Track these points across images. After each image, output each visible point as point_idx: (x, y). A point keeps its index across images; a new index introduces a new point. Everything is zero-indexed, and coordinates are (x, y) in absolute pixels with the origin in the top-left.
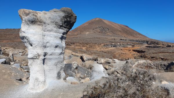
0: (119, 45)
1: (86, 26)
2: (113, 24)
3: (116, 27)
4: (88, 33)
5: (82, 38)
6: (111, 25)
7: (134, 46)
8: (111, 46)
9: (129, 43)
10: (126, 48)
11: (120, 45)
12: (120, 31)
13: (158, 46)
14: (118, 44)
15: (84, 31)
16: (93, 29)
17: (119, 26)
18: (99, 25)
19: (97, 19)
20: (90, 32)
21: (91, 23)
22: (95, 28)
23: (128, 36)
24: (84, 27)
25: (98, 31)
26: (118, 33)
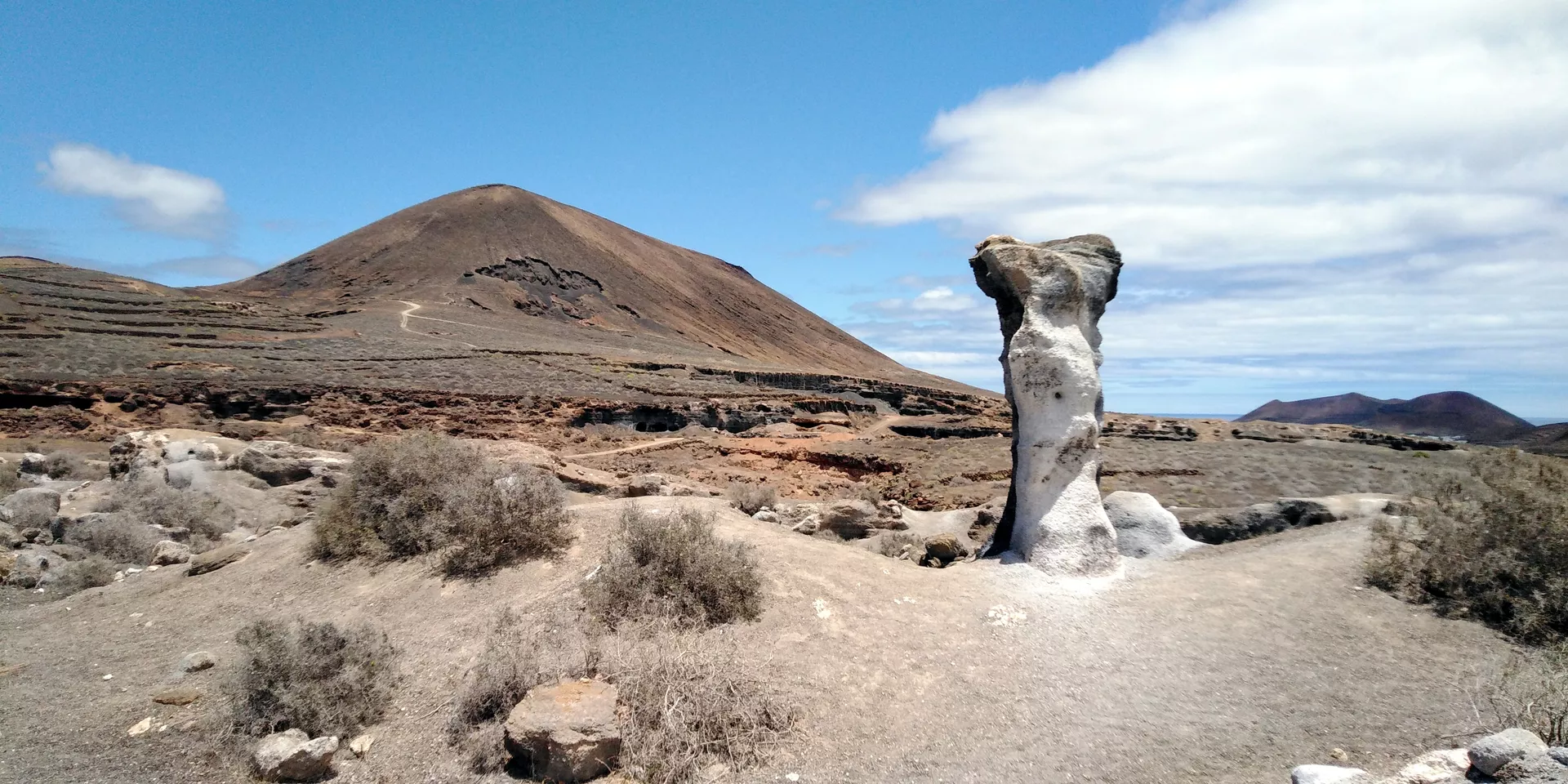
1: (400, 245)
2: (631, 248)
3: (654, 274)
4: (416, 307)
5: (379, 352)
6: (618, 251)
7: (809, 424)
8: (640, 427)
9: (772, 404)
10: (756, 444)
12: (689, 305)
13: (975, 422)
15: (377, 290)
16: (466, 275)
17: (678, 268)
18: (518, 244)
19: (498, 196)
20: (437, 298)
21: (444, 221)
22: (478, 271)
23: (751, 346)
24: (374, 256)
25: (508, 291)
26: (673, 317)
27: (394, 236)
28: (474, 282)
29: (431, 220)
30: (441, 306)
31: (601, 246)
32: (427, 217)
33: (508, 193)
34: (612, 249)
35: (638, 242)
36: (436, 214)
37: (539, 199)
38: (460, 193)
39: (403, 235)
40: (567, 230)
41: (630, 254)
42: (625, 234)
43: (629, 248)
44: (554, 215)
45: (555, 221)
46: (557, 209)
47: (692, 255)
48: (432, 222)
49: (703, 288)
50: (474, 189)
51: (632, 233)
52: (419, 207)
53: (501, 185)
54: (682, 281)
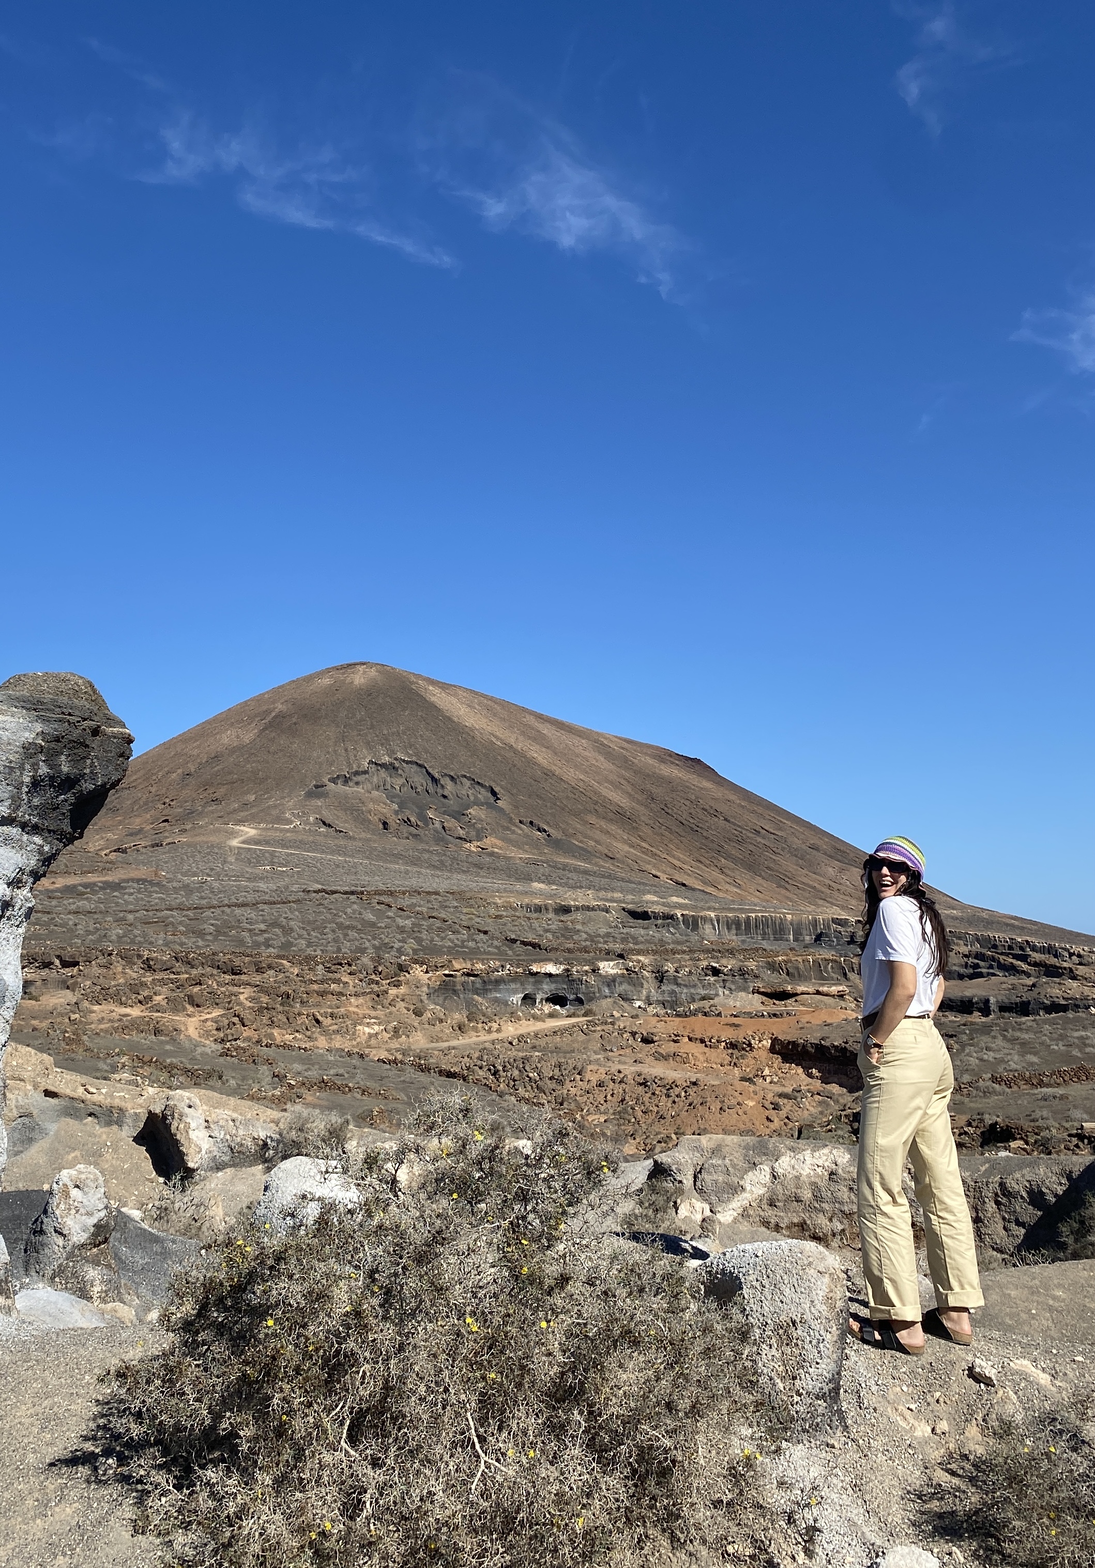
0: (611, 981)
1: (233, 751)
2: (539, 739)
3: (571, 775)
4: (250, 831)
5: (180, 898)
6: (521, 744)
7: (783, 996)
8: (528, 999)
9: (728, 964)
10: (699, 1025)
11: (624, 988)
12: (622, 817)
14: (608, 968)
15: (201, 813)
16: (317, 787)
17: (603, 763)
18: (385, 741)
19: (359, 679)
20: (280, 820)
21: (291, 716)
22: (334, 780)
23: (715, 874)
24: (201, 766)
25: (371, 806)
26: (598, 835)
27: (228, 738)
28: (325, 795)
29: (273, 714)
30: (281, 830)
31: (496, 737)
32: (269, 712)
33: (373, 673)
34: (512, 741)
35: (546, 730)
36: (280, 707)
37: (413, 679)
38: (309, 679)
39: (238, 737)
40: (449, 719)
41: (536, 747)
42: (531, 720)
43: (534, 739)
44: (433, 699)
45: (433, 707)
46: (437, 691)
47: (626, 745)
48: (276, 717)
49: (643, 791)
50: (328, 670)
51: (540, 717)
52: (259, 700)
53: (364, 664)
54: (611, 783)
